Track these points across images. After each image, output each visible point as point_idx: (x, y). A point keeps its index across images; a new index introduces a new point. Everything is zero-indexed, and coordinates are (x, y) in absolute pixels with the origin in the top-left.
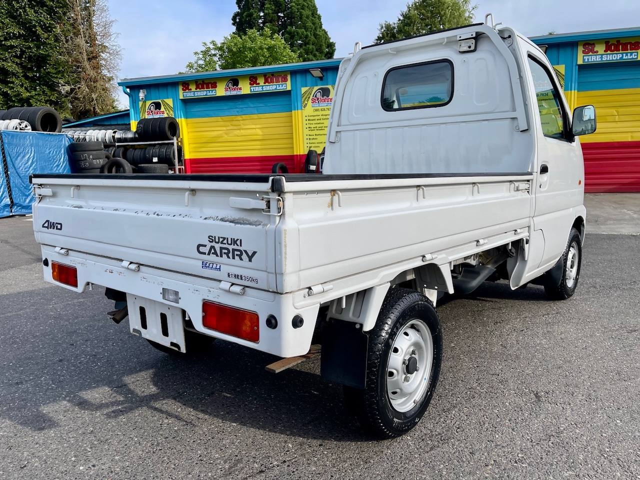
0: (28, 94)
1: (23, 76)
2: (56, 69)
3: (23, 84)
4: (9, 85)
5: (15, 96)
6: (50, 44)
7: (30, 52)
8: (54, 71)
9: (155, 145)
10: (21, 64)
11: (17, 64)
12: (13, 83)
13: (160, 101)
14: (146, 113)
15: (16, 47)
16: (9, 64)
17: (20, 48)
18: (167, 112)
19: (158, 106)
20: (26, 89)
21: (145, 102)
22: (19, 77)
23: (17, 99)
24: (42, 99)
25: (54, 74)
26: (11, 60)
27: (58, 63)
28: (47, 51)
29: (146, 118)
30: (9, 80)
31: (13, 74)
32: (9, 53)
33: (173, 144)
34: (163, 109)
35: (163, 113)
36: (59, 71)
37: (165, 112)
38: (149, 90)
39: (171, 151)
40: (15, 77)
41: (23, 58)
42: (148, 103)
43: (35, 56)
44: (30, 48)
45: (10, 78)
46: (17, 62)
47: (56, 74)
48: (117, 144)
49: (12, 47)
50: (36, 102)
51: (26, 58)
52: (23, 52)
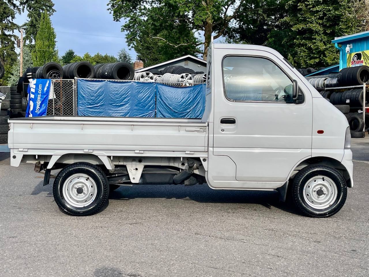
0: (325, 47)
1: (323, 33)
2: (347, 25)
3: (322, 39)
4: (313, 41)
5: (316, 49)
6: (344, 5)
7: (330, 14)
8: (344, 27)
9: (350, 89)
10: (322, 24)
11: (320, 24)
12: (315, 39)
13: (361, 52)
14: (351, 63)
15: (320, 11)
16: (314, 25)
17: (323, 12)
18: (365, 61)
19: (359, 56)
20: (324, 42)
21: (350, 54)
22: (320, 35)
23: (317, 52)
24: (334, 50)
25: (344, 29)
26: (316, 22)
27: (348, 20)
28: (341, 11)
29: (351, 67)
30: (313, 37)
31: (316, 32)
32: (315, 16)
33: (362, 88)
34: (362, 59)
35: (362, 62)
36: (349, 26)
37: (364, 61)
38: (354, 44)
39: (359, 94)
40: (318, 35)
41: (324, 19)
42: (353, 54)
43: (332, 16)
44: (329, 11)
45: (314, 35)
46: (320, 23)
47: (346, 29)
48: (326, 89)
49: (317, 12)
50: (329, 53)
51: (326, 19)
52: (325, 15)
